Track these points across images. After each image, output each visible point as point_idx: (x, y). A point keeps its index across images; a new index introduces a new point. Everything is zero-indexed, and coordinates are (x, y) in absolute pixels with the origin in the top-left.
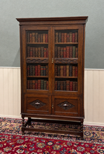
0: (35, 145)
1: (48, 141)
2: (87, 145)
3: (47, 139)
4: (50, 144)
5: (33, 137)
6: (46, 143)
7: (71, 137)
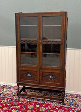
0: (26, 107)
1: (36, 104)
2: (66, 109)
3: (36, 103)
4: (38, 106)
5: (25, 101)
6: (35, 106)
7: (55, 102)
